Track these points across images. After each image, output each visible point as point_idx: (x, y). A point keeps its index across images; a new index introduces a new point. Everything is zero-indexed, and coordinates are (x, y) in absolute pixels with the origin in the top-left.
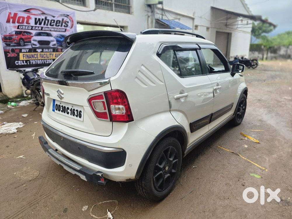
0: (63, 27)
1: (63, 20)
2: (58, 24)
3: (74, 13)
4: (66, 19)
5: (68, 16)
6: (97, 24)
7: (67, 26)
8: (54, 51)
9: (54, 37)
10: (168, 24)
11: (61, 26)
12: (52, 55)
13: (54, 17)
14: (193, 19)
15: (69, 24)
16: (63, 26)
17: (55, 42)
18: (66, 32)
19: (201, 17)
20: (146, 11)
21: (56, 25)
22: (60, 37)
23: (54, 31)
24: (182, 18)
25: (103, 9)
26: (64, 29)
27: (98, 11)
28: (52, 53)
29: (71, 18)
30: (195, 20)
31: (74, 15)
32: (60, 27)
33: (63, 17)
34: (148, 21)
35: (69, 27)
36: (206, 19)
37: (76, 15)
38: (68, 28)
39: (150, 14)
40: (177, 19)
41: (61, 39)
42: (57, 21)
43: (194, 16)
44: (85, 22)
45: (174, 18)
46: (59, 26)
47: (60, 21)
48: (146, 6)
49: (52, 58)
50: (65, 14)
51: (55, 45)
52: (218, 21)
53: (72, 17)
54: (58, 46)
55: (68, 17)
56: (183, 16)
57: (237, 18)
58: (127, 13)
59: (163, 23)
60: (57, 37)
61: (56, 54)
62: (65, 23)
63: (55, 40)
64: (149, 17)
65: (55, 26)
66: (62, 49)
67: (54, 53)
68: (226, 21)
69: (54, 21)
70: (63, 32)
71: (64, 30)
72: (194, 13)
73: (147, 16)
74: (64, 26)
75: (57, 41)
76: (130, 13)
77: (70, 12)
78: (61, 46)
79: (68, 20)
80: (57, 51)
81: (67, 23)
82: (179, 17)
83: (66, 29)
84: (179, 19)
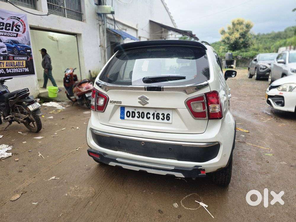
0: (14, 32)
1: (13, 23)
2: (8, 28)
3: (25, 17)
4: (16, 22)
5: (20, 19)
6: (50, 29)
7: (19, 30)
8: (4, 59)
9: (4, 43)
10: (120, 34)
11: (12, 30)
12: (2, 64)
13: (3, 19)
14: (137, 30)
15: (21, 29)
16: (14, 30)
17: (5, 49)
18: (18, 37)
19: (142, 29)
20: (97, 19)
21: (6, 29)
22: (11, 43)
23: (3, 35)
24: (128, 29)
25: (56, 14)
26: (15, 33)
27: (52, 16)
28: (3, 61)
29: (23, 22)
30: (139, 32)
31: (26, 19)
32: (10, 31)
33: (14, 19)
34: (99, 29)
35: (21, 32)
36: (146, 31)
37: (28, 18)
38: (19, 33)
39: (100, 23)
40: (124, 29)
41: (13, 45)
42: (7, 24)
43: (137, 27)
44: (38, 28)
45: (122, 28)
46: (9, 29)
47: (10, 24)
48: (97, 14)
49: (2, 67)
50: (15, 17)
51: (5, 52)
52: (155, 34)
53: (23, 20)
54: (9, 53)
55: (19, 21)
56: (129, 27)
57: (168, 32)
58: (79, 20)
59: (115, 33)
60: (8, 42)
61: (7, 62)
62: (16, 27)
63: (5, 46)
64: (100, 26)
65: (4, 30)
66: (13, 57)
67: (5, 62)
68: (160, 34)
69: (3, 23)
70: (14, 36)
71: (15, 35)
72: (137, 25)
73: (98, 25)
74: (16, 30)
75: (8, 47)
76: (83, 20)
77: (21, 15)
78: (13, 53)
79: (20, 24)
80: (8, 59)
81: (18, 27)
82: (125, 28)
83: (17, 34)
84: (126, 30)
